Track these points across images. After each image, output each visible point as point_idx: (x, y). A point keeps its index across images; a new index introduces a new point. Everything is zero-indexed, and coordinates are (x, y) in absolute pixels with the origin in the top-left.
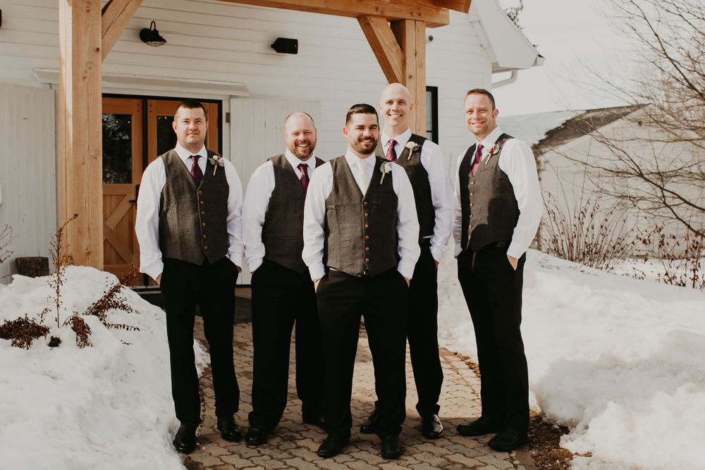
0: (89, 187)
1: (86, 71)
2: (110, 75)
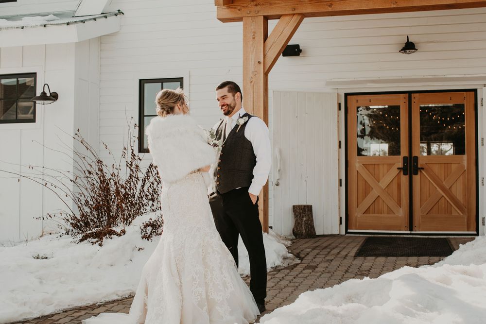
1: (252, 77)
2: (381, 78)
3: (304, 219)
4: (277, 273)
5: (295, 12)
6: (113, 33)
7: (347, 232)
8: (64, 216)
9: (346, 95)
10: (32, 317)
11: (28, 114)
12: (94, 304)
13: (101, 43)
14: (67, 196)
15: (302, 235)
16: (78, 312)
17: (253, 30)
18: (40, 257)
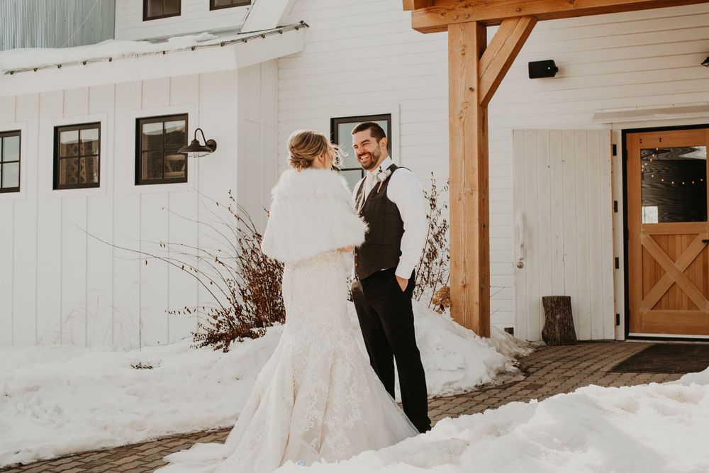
0: (465, 222)
1: (461, 111)
2: (675, 106)
3: (558, 317)
4: (479, 395)
5: (522, 13)
6: (294, 54)
7: (627, 337)
8: (208, 310)
9: (625, 132)
10: (113, 445)
11: (180, 171)
12: (203, 432)
13: (278, 69)
14: (211, 283)
15: (555, 339)
16: (177, 441)
17: (462, 43)
18: (143, 366)
